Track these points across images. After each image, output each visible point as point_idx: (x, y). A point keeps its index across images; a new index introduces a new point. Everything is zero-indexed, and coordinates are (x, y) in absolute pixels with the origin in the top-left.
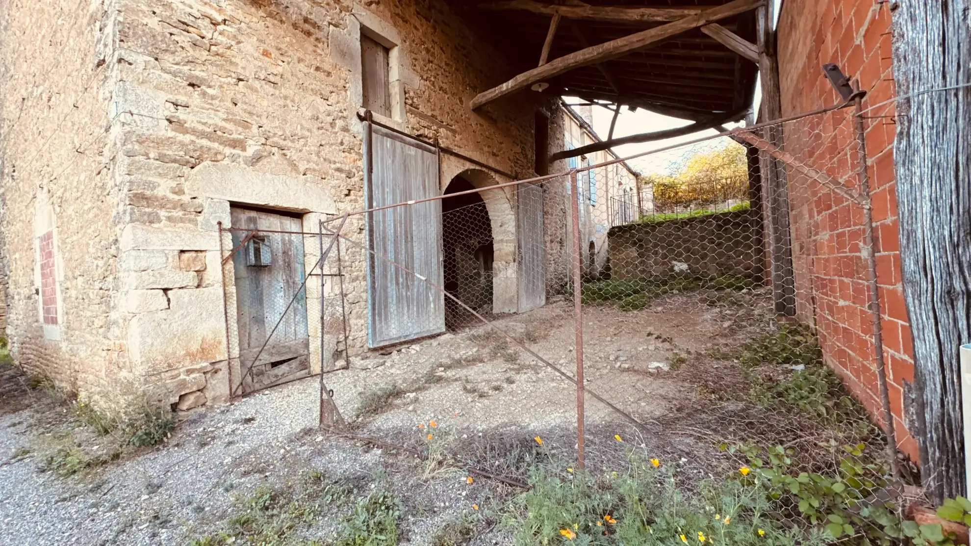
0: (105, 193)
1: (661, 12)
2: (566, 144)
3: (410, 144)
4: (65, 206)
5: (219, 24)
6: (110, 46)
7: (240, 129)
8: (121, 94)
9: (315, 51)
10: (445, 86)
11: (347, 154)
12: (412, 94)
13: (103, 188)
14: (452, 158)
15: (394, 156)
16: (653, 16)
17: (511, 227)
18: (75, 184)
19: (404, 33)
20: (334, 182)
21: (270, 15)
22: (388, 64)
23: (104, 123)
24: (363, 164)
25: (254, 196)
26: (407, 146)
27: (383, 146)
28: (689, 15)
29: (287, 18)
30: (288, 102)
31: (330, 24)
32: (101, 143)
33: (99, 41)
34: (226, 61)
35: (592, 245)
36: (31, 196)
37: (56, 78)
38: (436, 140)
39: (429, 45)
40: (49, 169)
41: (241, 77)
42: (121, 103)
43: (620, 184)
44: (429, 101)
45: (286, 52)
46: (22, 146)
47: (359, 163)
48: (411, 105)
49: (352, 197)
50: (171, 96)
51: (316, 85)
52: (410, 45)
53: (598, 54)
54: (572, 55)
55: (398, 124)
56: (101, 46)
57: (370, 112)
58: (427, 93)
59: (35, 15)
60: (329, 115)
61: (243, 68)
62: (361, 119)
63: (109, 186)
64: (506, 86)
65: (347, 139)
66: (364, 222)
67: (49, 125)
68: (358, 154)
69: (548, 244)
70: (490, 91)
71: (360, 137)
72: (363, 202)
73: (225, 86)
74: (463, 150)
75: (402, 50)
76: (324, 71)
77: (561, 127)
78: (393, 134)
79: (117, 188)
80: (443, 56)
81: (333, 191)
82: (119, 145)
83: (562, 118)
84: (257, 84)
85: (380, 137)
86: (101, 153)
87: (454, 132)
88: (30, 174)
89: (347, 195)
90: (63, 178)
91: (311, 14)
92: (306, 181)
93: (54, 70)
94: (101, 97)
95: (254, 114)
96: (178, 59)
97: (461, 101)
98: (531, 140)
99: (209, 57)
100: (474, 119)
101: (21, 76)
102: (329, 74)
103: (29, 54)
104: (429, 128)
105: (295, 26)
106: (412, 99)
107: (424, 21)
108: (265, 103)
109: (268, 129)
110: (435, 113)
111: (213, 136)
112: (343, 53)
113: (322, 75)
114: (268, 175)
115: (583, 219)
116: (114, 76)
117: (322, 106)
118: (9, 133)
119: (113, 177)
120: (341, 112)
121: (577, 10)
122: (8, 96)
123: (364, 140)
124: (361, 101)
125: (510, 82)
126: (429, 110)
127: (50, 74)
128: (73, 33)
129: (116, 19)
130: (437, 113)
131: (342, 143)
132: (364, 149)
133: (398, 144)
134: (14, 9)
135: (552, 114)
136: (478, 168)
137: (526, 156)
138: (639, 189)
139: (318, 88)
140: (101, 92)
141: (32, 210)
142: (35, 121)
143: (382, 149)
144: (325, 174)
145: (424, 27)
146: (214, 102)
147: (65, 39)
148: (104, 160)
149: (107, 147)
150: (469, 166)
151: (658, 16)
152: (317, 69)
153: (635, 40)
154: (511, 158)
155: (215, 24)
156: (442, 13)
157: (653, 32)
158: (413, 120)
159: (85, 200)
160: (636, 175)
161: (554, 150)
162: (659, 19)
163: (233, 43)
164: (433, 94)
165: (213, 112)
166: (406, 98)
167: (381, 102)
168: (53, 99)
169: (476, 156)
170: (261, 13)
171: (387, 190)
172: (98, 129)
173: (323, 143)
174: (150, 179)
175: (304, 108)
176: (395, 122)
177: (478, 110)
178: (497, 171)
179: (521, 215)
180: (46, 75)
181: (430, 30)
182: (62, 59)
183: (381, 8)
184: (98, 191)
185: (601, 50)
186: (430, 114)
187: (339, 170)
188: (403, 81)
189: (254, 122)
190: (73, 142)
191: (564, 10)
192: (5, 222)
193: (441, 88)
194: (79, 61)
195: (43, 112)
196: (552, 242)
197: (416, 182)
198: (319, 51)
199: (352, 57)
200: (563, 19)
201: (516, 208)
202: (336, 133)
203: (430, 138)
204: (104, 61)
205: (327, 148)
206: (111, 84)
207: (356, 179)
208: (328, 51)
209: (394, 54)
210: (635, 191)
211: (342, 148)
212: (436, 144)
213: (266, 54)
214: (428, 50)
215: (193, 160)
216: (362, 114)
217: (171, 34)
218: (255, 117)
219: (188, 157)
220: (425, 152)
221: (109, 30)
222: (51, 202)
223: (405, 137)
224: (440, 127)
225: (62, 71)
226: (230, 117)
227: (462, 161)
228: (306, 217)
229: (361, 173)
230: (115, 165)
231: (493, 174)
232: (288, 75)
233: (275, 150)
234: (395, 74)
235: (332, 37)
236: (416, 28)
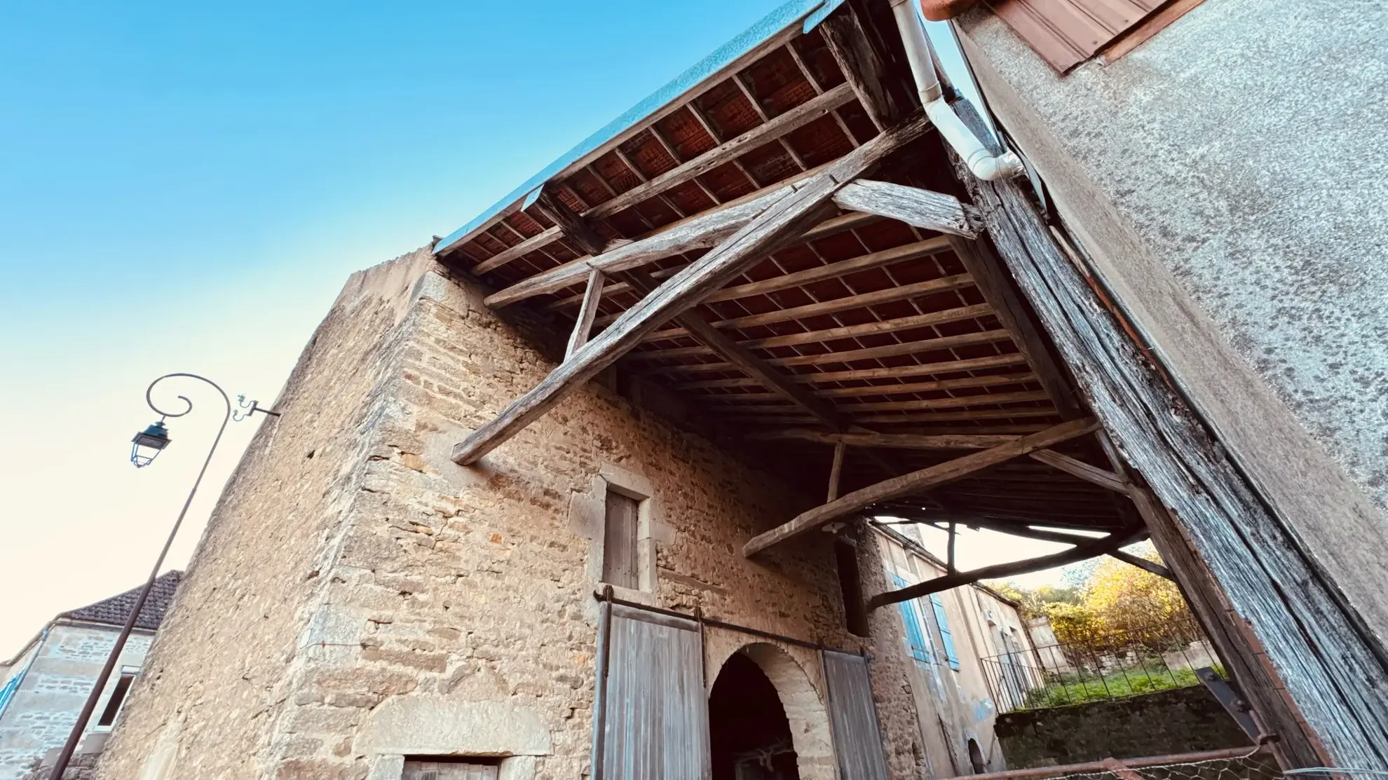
0: (251, 752)
1: (971, 438)
2: (887, 578)
3: (662, 623)
4: (194, 751)
5: (451, 517)
6: (330, 561)
7: (445, 641)
8: (321, 621)
9: (551, 525)
10: (707, 534)
11: (575, 651)
12: (665, 552)
13: (253, 740)
14: (722, 632)
15: (639, 646)
16: (962, 443)
17: (823, 732)
18: (221, 721)
19: (657, 481)
20: (553, 699)
21: (509, 495)
22: (637, 518)
23: (288, 648)
24: (595, 664)
25: (440, 740)
26: (658, 627)
27: (625, 630)
28: (1008, 441)
29: (526, 495)
30: (511, 593)
31: (572, 490)
32: (275, 673)
33: (322, 549)
34: (448, 557)
35: (972, 744)
36: (161, 721)
37: (260, 575)
38: (698, 610)
39: (687, 489)
40: (201, 687)
41: (462, 573)
42: (317, 632)
43: (991, 625)
44: (688, 557)
45: (519, 532)
46: (184, 647)
47: (591, 663)
48: (665, 567)
49: (576, 720)
50: (375, 613)
51: (547, 565)
52: (665, 494)
53: (903, 487)
54: (868, 489)
55: (647, 596)
56: (321, 556)
57: (611, 587)
58: (685, 548)
59: (269, 502)
60: (558, 601)
61: (466, 562)
62: (598, 598)
63: (260, 742)
64: (789, 527)
65: (578, 629)
66: (589, 762)
67: (226, 629)
68: (591, 649)
69: (893, 760)
70: (768, 532)
71: (595, 624)
72: (591, 727)
73: (440, 587)
74: (737, 616)
75: (654, 503)
76: (560, 546)
77: (875, 557)
78: (641, 612)
79: (268, 749)
80: (705, 498)
81: (550, 713)
82: (294, 685)
83: (875, 543)
84: (477, 579)
85: (620, 620)
86: (269, 688)
87: (722, 593)
88: (175, 688)
89: (568, 718)
90: (210, 705)
91: (553, 484)
92: (515, 704)
93: (262, 565)
94: (296, 616)
95: (465, 617)
96: (396, 565)
97: (731, 550)
98: (834, 583)
99: (432, 557)
100: (749, 570)
101: (225, 562)
102: (564, 548)
103: (244, 540)
104: (688, 593)
105: (533, 501)
106: (666, 558)
107: (681, 463)
108: (483, 600)
109: (479, 634)
110: (695, 572)
111: (411, 657)
112: (584, 520)
113: (555, 551)
114: (466, 705)
115: (943, 698)
116: (321, 596)
117: (550, 589)
118: (178, 625)
119: (270, 730)
120: (574, 593)
121: (864, 438)
122: (200, 580)
123: (600, 629)
124: (601, 574)
125: (793, 522)
126: (688, 569)
127: (255, 570)
128: (298, 533)
129: (346, 534)
130: (698, 571)
131: (570, 638)
132: (598, 643)
133: (646, 626)
134: (252, 490)
135: (859, 541)
136: (760, 640)
137: (831, 610)
138: (1026, 628)
139: (549, 568)
140: (301, 609)
141: (152, 742)
142: (214, 619)
143: (623, 636)
144: (541, 687)
145: (682, 470)
146: (422, 610)
147: (288, 536)
148: (270, 701)
149: (280, 683)
150: (746, 640)
151: (968, 442)
152: (552, 544)
153: (947, 470)
154: (809, 616)
155: (446, 517)
156: (701, 450)
157: (966, 460)
158: (667, 586)
159: (223, 751)
160: (1014, 605)
161: (872, 591)
162: (970, 445)
163: (461, 534)
164: (693, 546)
165: (417, 624)
166: (658, 559)
167: (625, 567)
168: (246, 598)
169: (756, 623)
170: (500, 495)
171: (627, 700)
172: (277, 655)
173: (546, 641)
174: (315, 736)
175: (528, 598)
176: (643, 594)
177: (755, 557)
178: (789, 641)
179: (838, 712)
180: (251, 568)
181: (688, 472)
182: (275, 557)
183: (632, 461)
184: (244, 744)
185: (905, 483)
186: (689, 574)
187: (562, 679)
188: (654, 538)
189: (463, 629)
190: (244, 662)
191: (848, 439)
192: (109, 753)
193: (703, 538)
194: (292, 564)
195: (228, 611)
196: (898, 753)
197: (670, 679)
198: (556, 523)
199: (594, 523)
200: (849, 448)
201: (828, 697)
202: (564, 624)
203: (690, 607)
204: (318, 572)
205: (550, 648)
206: (314, 605)
207: (585, 689)
208: (566, 521)
209: (645, 507)
210: (1021, 632)
211: (569, 644)
212: (698, 616)
213: (496, 539)
214: (685, 495)
215: (376, 696)
216: (601, 592)
217: (398, 539)
218: (466, 621)
219: (370, 694)
220: (683, 631)
221: (335, 542)
222: (179, 737)
223: (654, 614)
224: (703, 590)
225: (269, 570)
226: (437, 626)
227: (736, 634)
228: (506, 764)
229: (592, 678)
230: (279, 713)
231: (783, 646)
232: (516, 560)
233: (482, 663)
234: (645, 530)
235: (574, 505)
236: (671, 473)
